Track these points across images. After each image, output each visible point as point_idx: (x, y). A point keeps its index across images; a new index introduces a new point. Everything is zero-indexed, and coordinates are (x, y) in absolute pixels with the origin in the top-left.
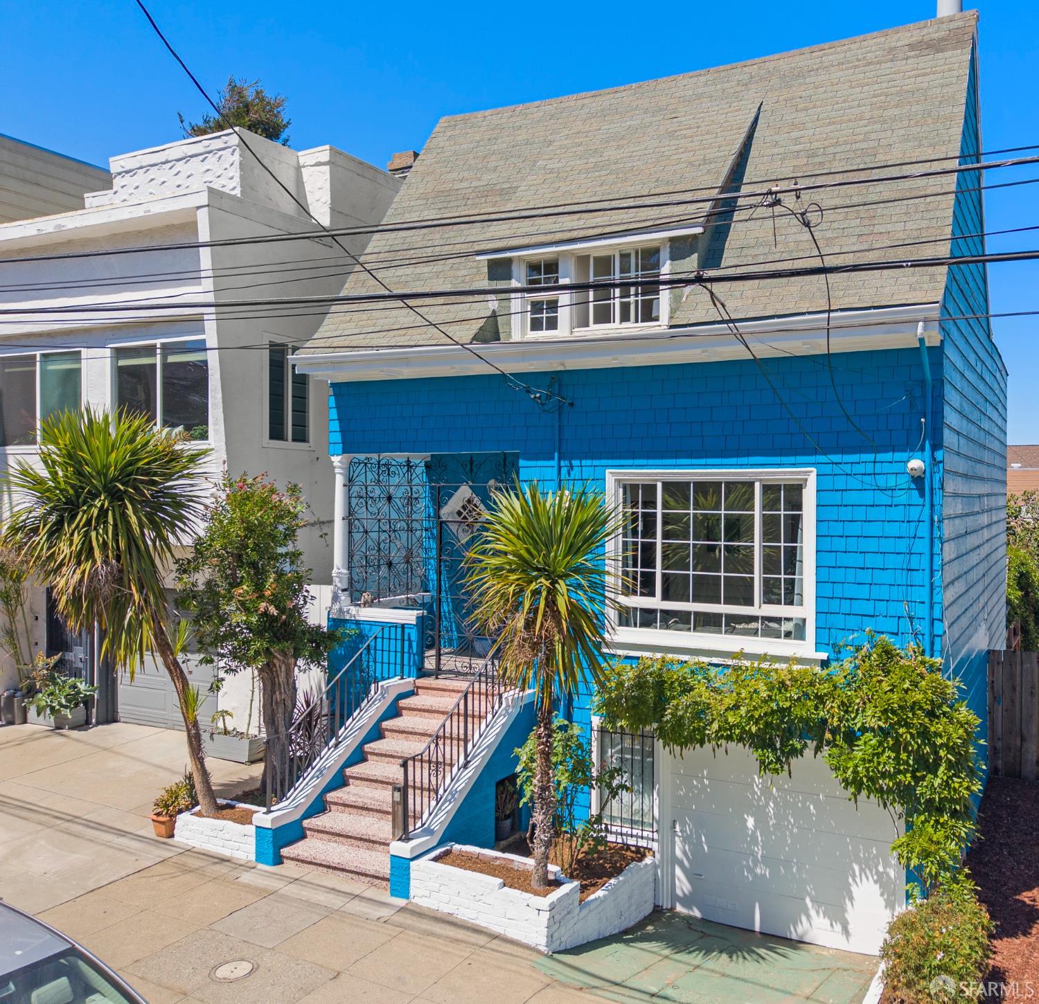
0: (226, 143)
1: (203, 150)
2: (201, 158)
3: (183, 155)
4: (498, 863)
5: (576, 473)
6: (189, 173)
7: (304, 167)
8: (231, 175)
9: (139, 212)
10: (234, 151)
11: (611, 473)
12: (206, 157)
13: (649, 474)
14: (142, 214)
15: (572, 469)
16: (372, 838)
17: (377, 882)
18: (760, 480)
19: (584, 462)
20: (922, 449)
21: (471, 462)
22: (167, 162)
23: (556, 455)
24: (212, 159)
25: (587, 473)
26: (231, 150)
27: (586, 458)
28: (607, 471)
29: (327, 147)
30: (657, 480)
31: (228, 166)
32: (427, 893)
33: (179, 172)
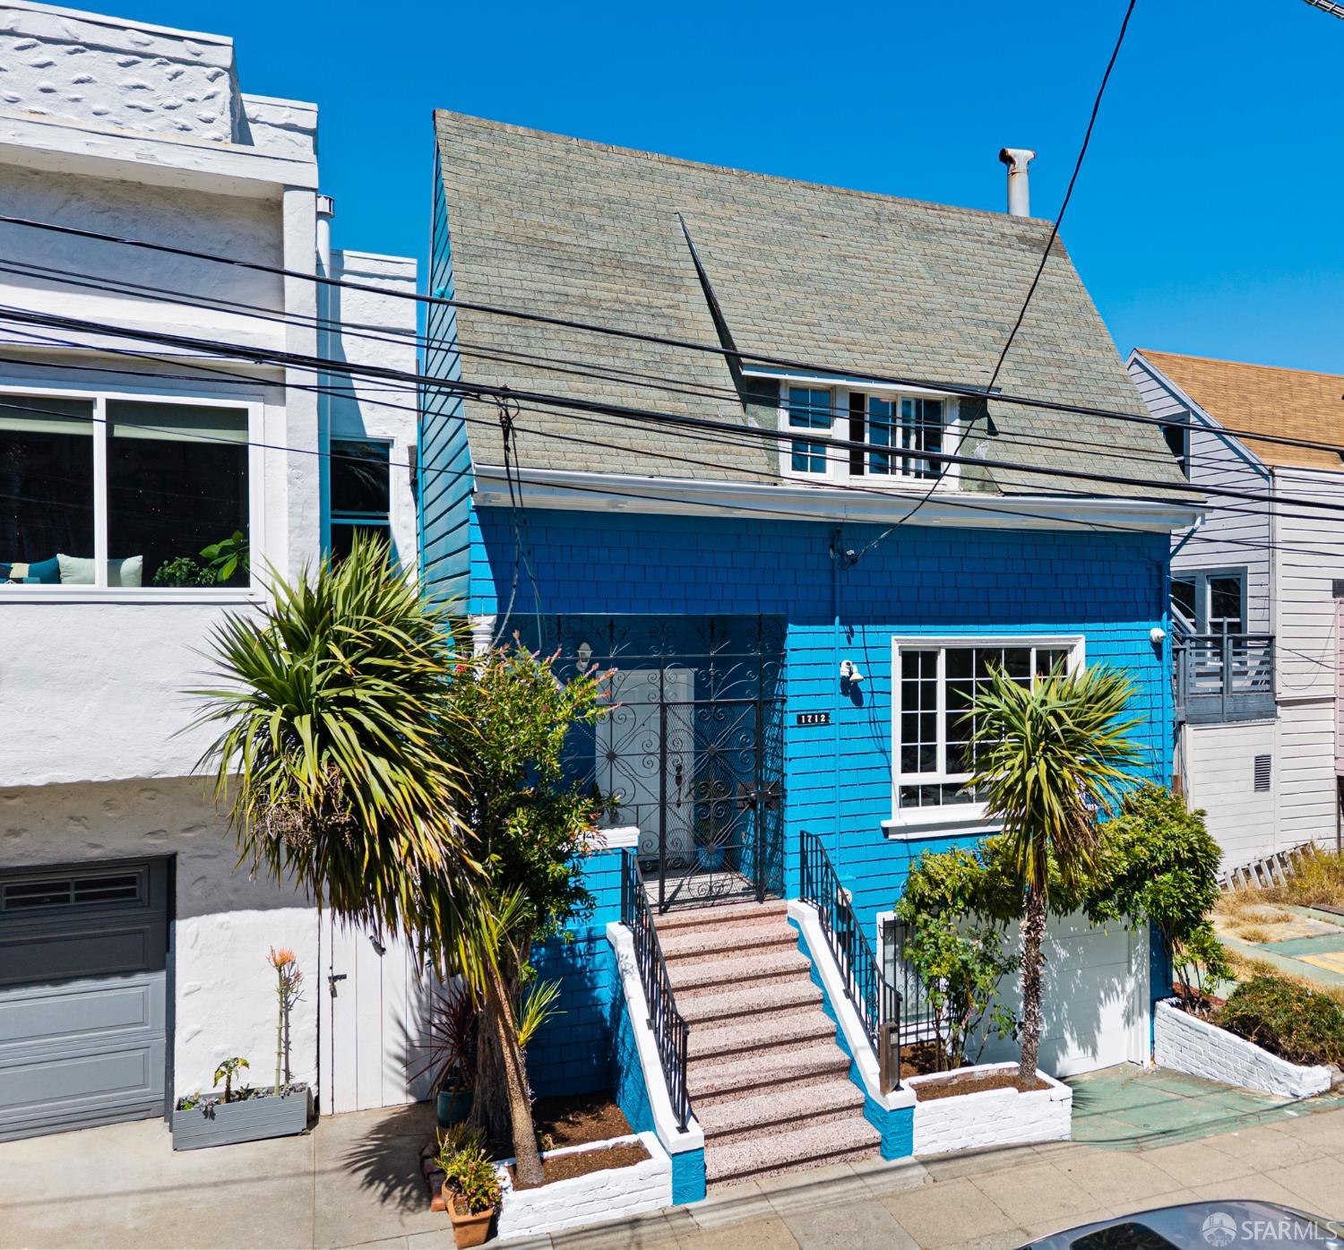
0: (198, 55)
1: (132, 47)
2: (123, 58)
3: (66, 36)
5: (857, 640)
6: (83, 76)
7: (255, 121)
8: (207, 114)
10: (217, 75)
11: (897, 640)
12: (135, 62)
13: (936, 641)
15: (853, 636)
16: (804, 1113)
17: (851, 1155)
18: (1036, 646)
19: (867, 628)
20: (1159, 618)
22: (11, 33)
23: (837, 619)
24: (144, 72)
25: (871, 640)
26: (210, 71)
27: (869, 623)
28: (893, 638)
29: (314, 106)
30: (940, 648)
31: (200, 97)
32: (934, 1137)
33: (50, 64)
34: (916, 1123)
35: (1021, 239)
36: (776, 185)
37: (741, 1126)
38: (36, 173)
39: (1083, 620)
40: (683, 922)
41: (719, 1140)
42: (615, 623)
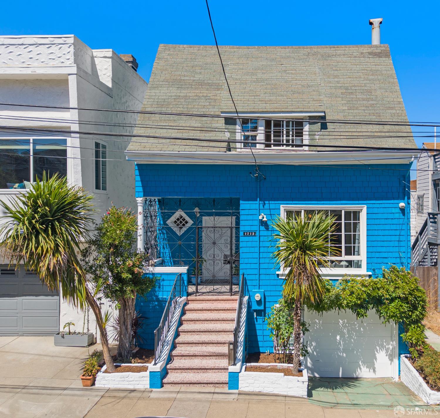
0: (65, 41)
1: (49, 42)
2: (48, 46)
3: (35, 43)
4: (269, 368)
5: (267, 206)
6: (39, 53)
7: (96, 57)
8: (68, 57)
9: (28, 71)
10: (70, 46)
11: (282, 206)
12: (51, 47)
13: (299, 207)
14: (30, 73)
15: (265, 205)
16: (206, 368)
17: (217, 385)
18: (344, 210)
19: (270, 202)
20: (404, 199)
21: (214, 201)
22: (22, 44)
23: (258, 199)
24: (54, 49)
25: (272, 206)
26: (68, 45)
27: (272, 201)
28: (281, 206)
29: (111, 50)
30: (302, 209)
31: (66, 53)
32: (248, 385)
33: (31, 51)
34: (240, 379)
35: (370, 53)
36: (271, 49)
37: (183, 368)
38: (17, 80)
39: (366, 199)
40: (201, 299)
41: (176, 371)
42: (181, 200)
